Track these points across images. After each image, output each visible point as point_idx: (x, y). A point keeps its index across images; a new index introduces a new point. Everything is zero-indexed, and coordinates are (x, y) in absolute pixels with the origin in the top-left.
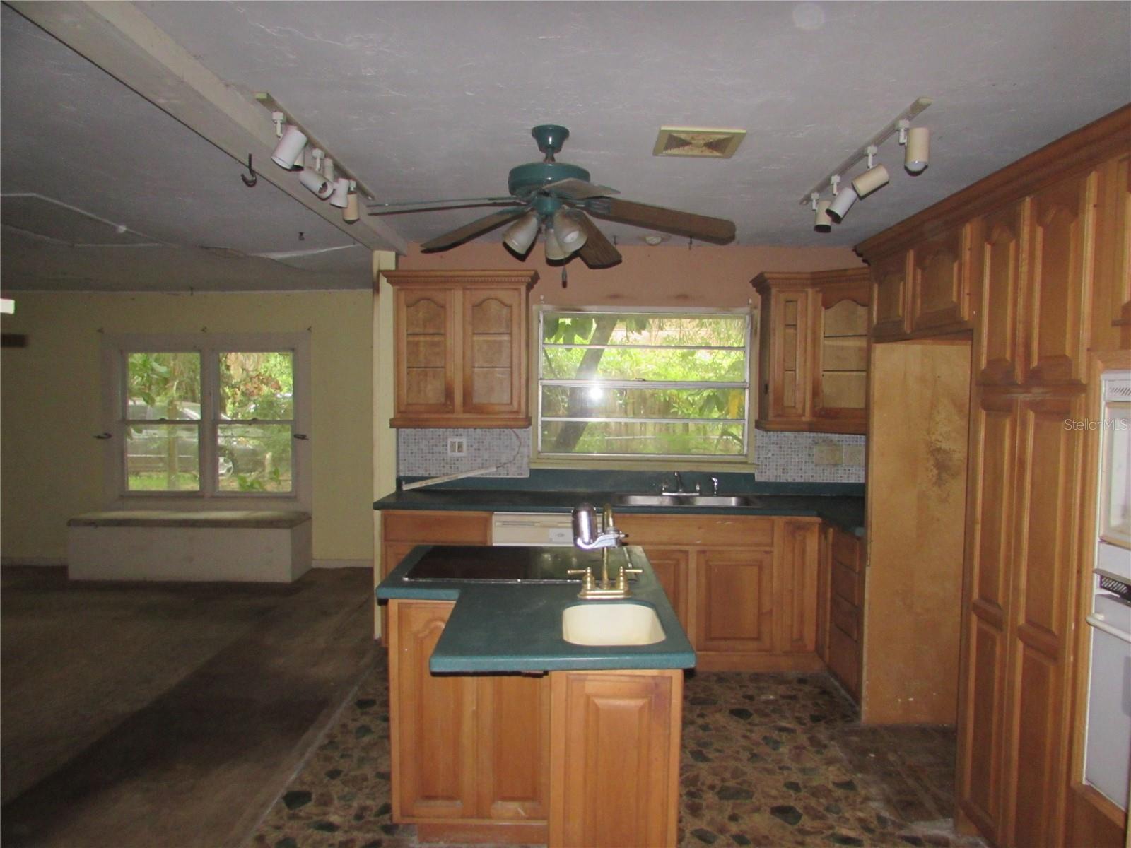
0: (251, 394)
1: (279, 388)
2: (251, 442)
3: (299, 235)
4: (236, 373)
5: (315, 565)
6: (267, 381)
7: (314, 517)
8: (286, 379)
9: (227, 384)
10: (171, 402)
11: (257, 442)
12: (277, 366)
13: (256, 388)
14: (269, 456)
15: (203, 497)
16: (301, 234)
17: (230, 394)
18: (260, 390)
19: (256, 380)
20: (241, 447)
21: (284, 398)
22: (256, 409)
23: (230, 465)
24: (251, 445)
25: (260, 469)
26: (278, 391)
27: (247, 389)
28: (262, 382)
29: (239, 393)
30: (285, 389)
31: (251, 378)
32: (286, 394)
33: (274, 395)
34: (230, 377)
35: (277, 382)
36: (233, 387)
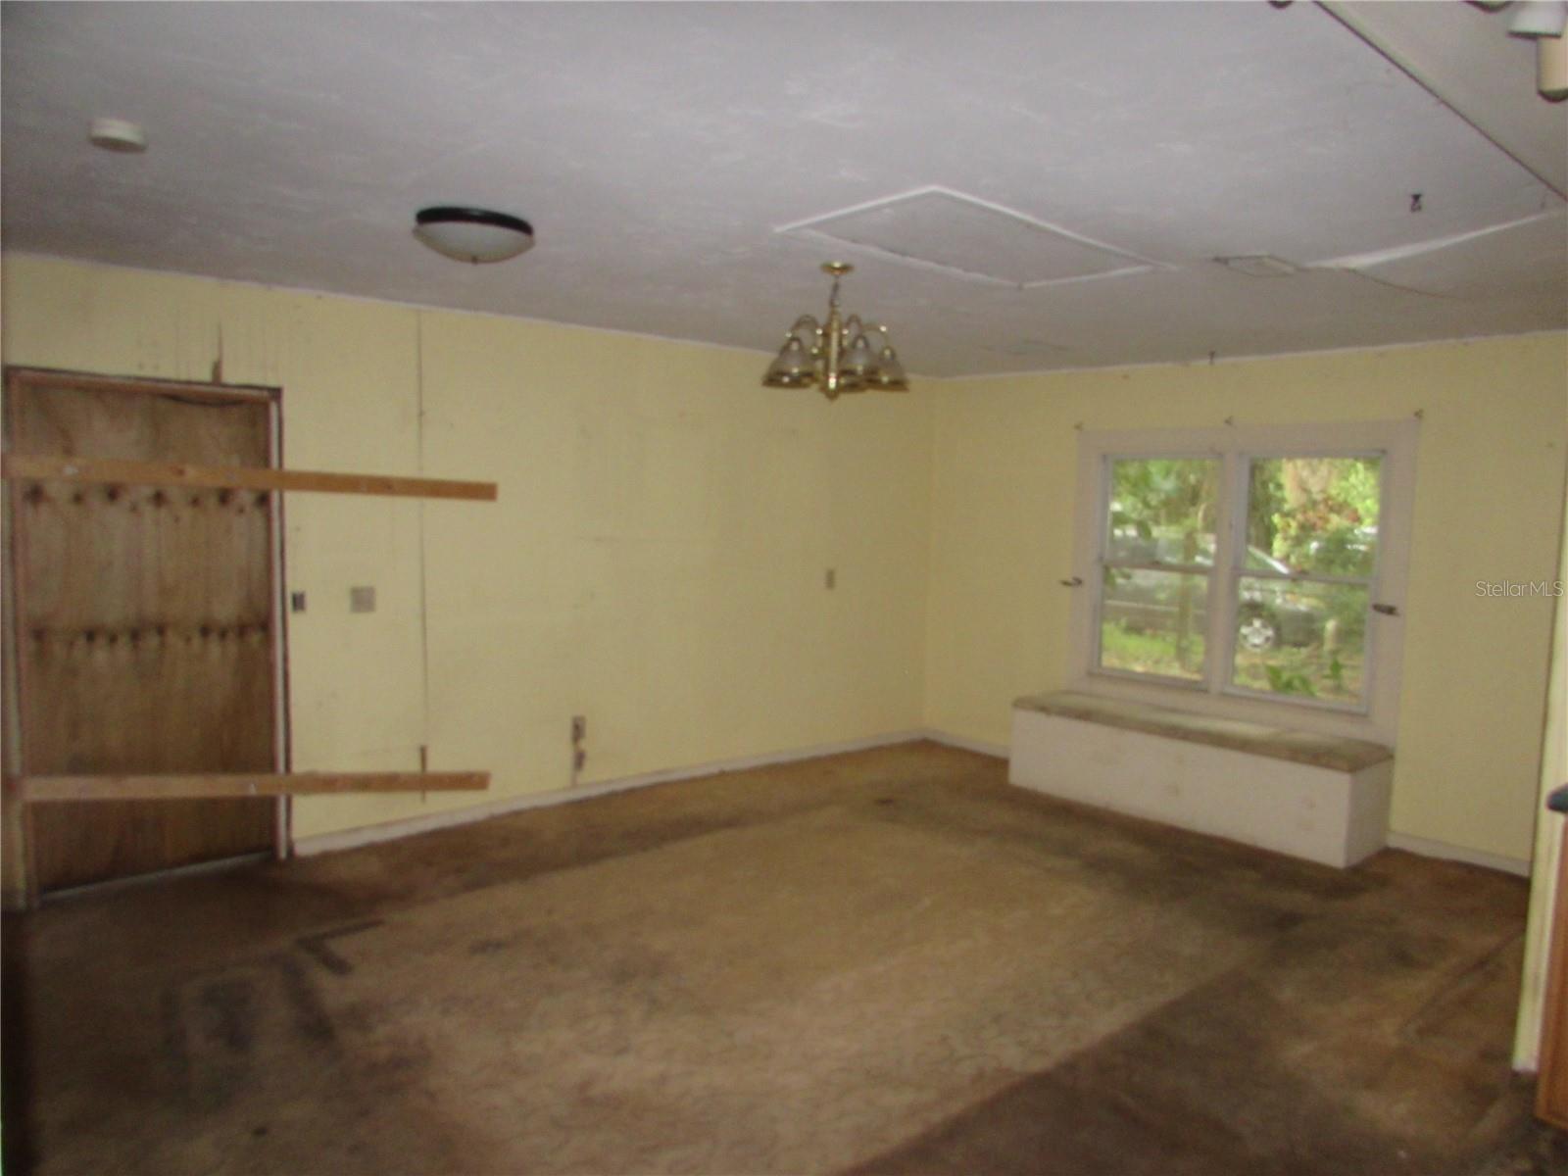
0: (1313, 527)
1: (1357, 519)
2: (1305, 600)
3: (1411, 200)
4: (1291, 496)
5: (1394, 842)
6: (1339, 508)
7: (1398, 756)
8: (1369, 506)
9: (1278, 510)
10: (1190, 536)
11: (1313, 602)
12: (1360, 486)
13: (1320, 518)
14: (1330, 626)
15: (1206, 691)
16: (1416, 197)
17: (1279, 526)
18: (1327, 521)
19: (1321, 507)
20: (1290, 607)
21: (1365, 535)
22: (1319, 550)
23: (1270, 633)
24: (1303, 605)
25: (1314, 645)
26: (1356, 524)
27: (1307, 520)
28: (1331, 509)
29: (1294, 524)
30: (1368, 521)
31: (1314, 503)
32: (1368, 529)
33: (1351, 530)
34: (1283, 500)
35: (1355, 511)
36: (1286, 515)
